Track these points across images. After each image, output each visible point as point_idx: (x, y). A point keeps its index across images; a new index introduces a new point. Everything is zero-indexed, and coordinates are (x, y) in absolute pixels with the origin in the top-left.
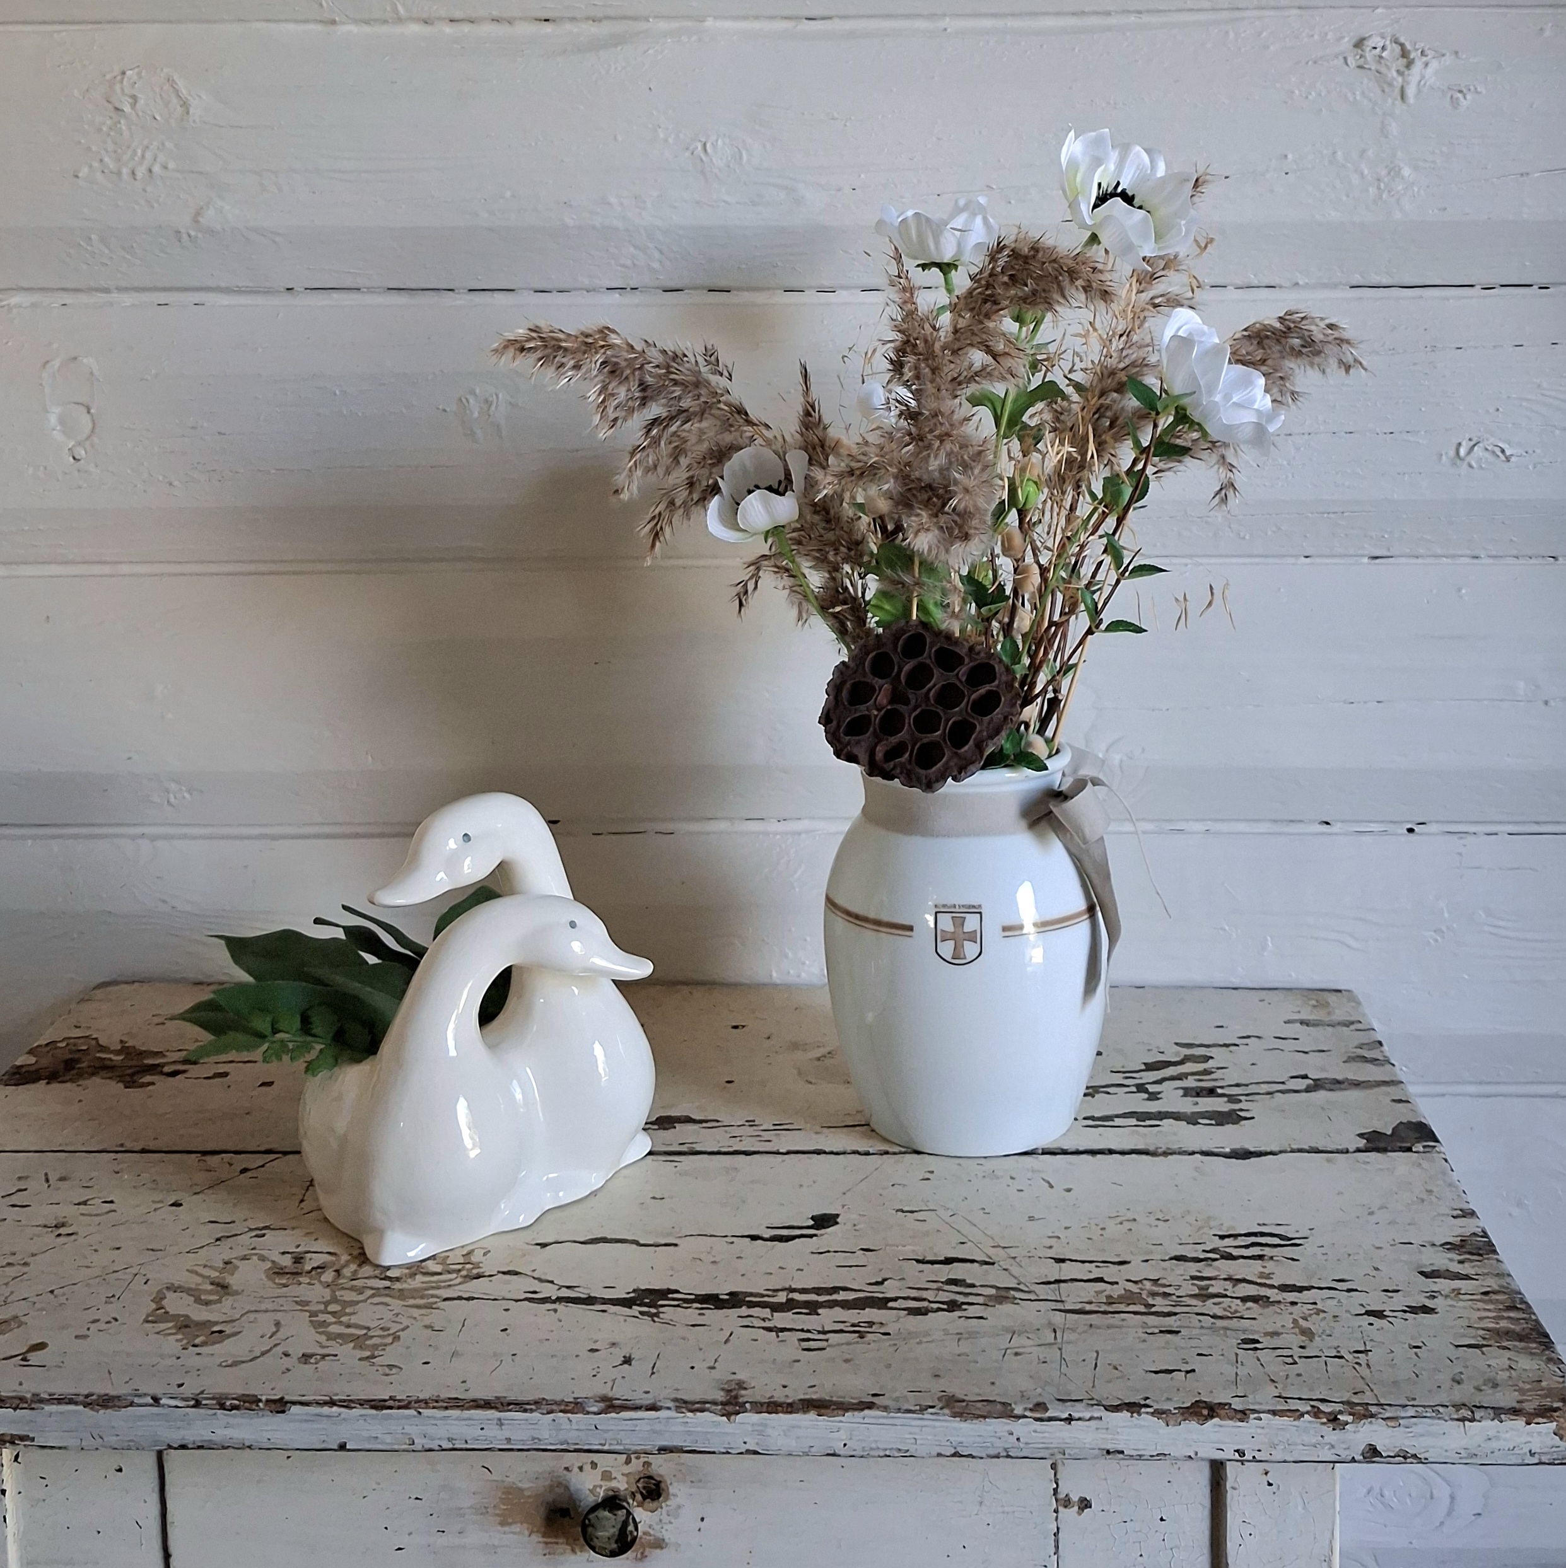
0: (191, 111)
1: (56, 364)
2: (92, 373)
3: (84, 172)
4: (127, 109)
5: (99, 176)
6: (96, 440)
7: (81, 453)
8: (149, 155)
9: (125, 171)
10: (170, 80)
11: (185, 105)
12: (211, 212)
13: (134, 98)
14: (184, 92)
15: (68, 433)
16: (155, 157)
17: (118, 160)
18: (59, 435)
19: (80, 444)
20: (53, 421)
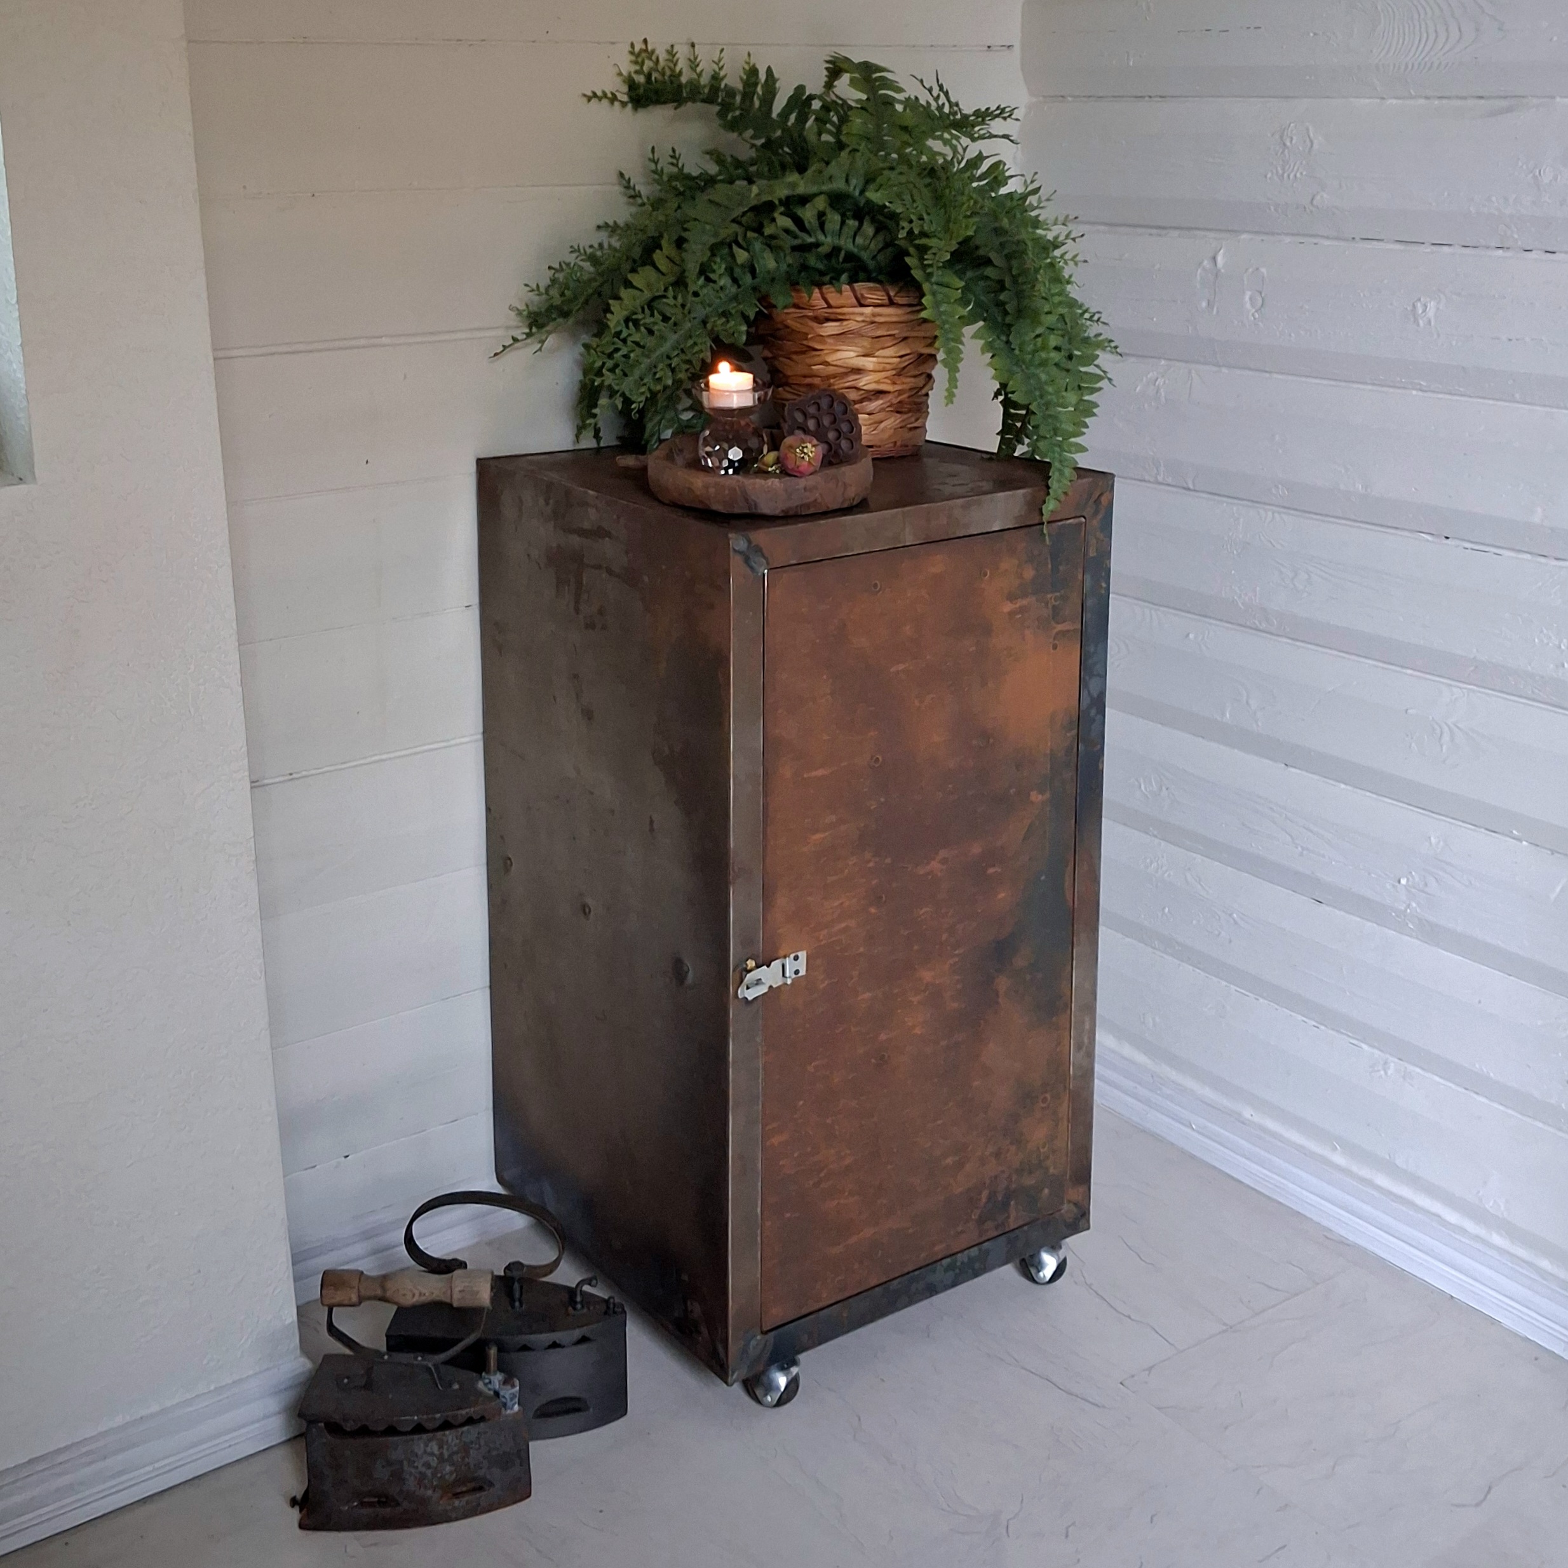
0: (1314, 145)
1: (1250, 270)
2: (1263, 277)
3: (1269, 175)
4: (1288, 144)
5: (1275, 178)
6: (1262, 309)
7: (1257, 316)
8: (1296, 168)
9: (1286, 175)
10: (1308, 130)
11: (1312, 142)
12: (1318, 198)
13: (1292, 139)
14: (1312, 135)
15: (1253, 305)
16: (1298, 169)
17: (1283, 169)
18: (1248, 306)
19: (1256, 311)
20: (1247, 298)
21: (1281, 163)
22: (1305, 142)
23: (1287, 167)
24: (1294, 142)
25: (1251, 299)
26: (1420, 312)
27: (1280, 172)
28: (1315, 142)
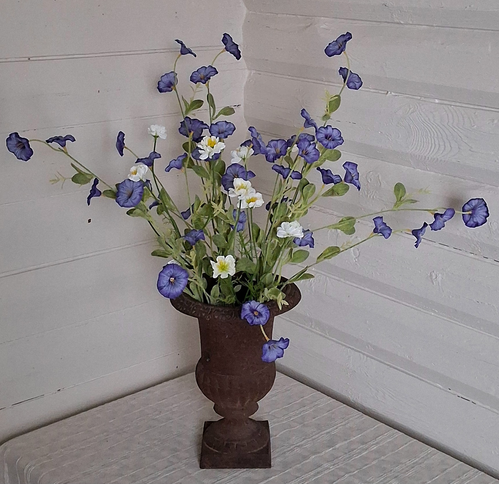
26: (434, 278)
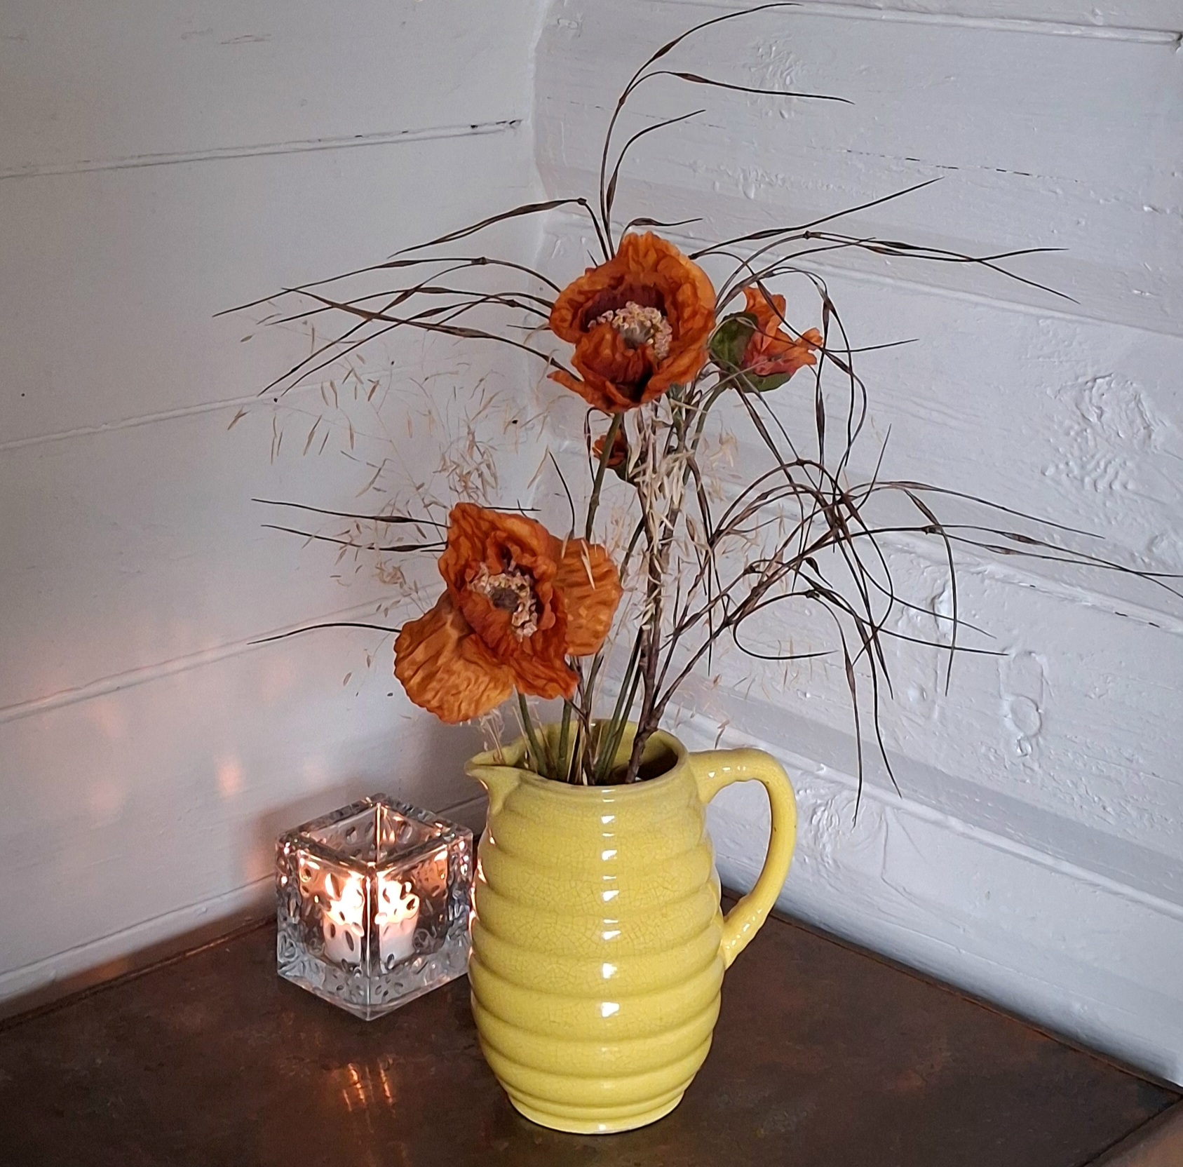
0: (1153, 437)
1: (1012, 653)
2: (1042, 675)
3: (1051, 471)
4: (1094, 419)
5: (1064, 476)
6: (1041, 739)
7: (1028, 747)
8: (1111, 470)
9: (1088, 480)
10: (1137, 398)
11: (1147, 427)
12: (1164, 544)
13: (1100, 412)
14: (1148, 414)
15: (1019, 723)
16: (1117, 474)
17: (1083, 467)
18: (1009, 723)
19: (1028, 738)
20: (1006, 707)
21: (1076, 452)
22: (1131, 423)
23: (1093, 463)
24: (1106, 416)
25: (1013, 711)
27: (1076, 471)
28: (1156, 428)
